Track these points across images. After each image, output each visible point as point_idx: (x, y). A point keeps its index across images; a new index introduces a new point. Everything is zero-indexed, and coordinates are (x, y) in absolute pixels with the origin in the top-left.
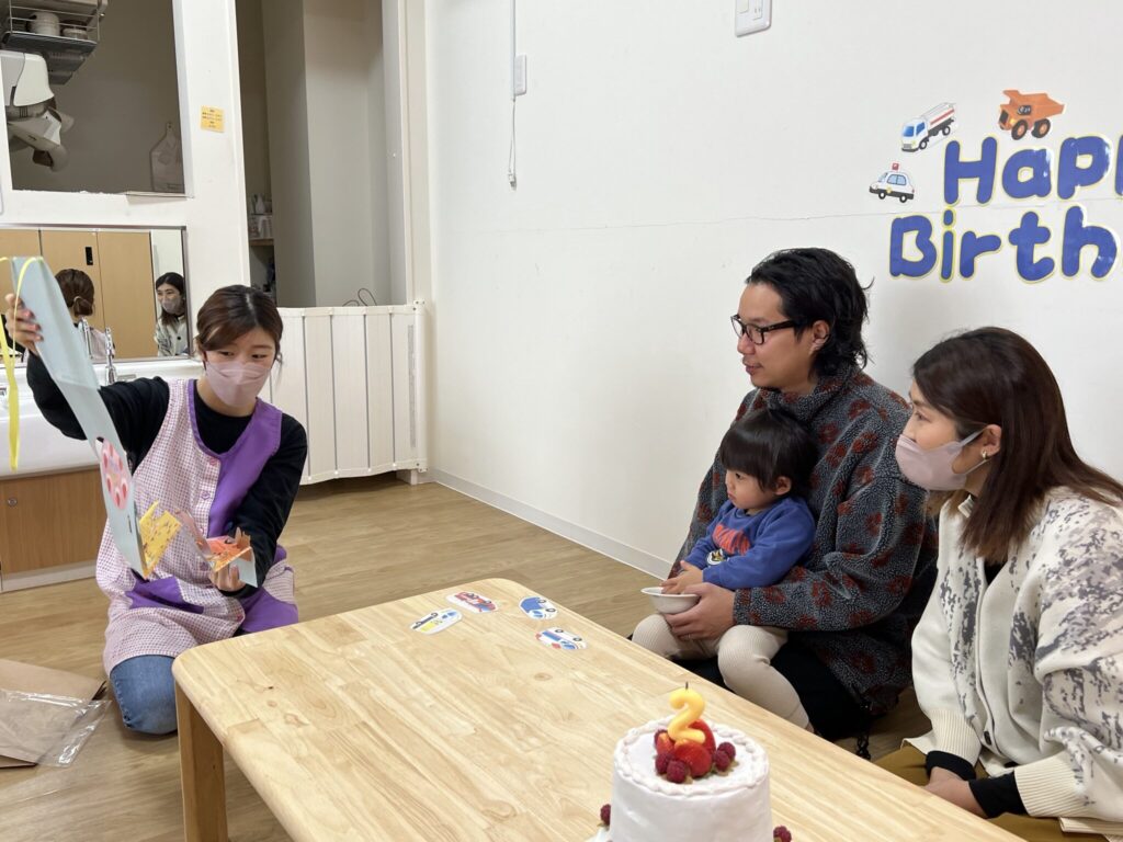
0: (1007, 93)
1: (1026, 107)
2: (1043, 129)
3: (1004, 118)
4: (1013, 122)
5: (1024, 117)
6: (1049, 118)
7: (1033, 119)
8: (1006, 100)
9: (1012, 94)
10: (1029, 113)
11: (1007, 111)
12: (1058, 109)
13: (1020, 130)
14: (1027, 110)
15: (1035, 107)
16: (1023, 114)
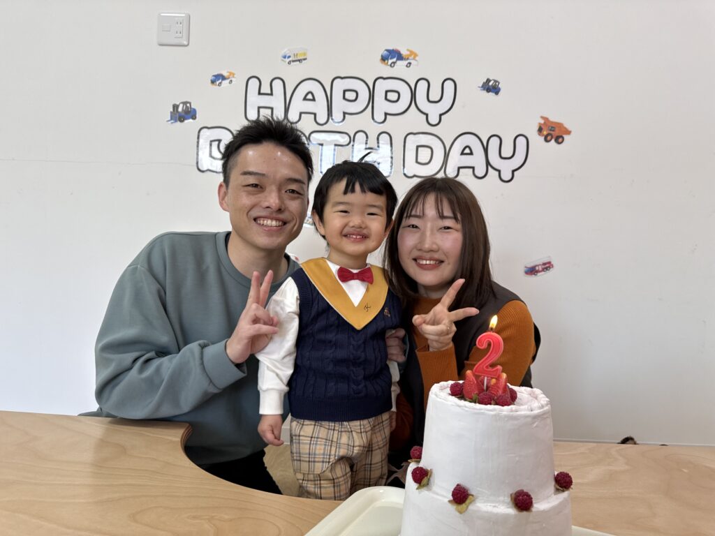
0: (542, 117)
1: (552, 127)
2: (560, 140)
3: (540, 130)
4: (545, 133)
5: (552, 132)
6: (564, 136)
7: (556, 134)
8: (542, 122)
9: (546, 119)
10: (553, 131)
11: (543, 127)
12: (568, 132)
13: (549, 138)
14: (553, 129)
15: (557, 129)
16: (551, 130)
